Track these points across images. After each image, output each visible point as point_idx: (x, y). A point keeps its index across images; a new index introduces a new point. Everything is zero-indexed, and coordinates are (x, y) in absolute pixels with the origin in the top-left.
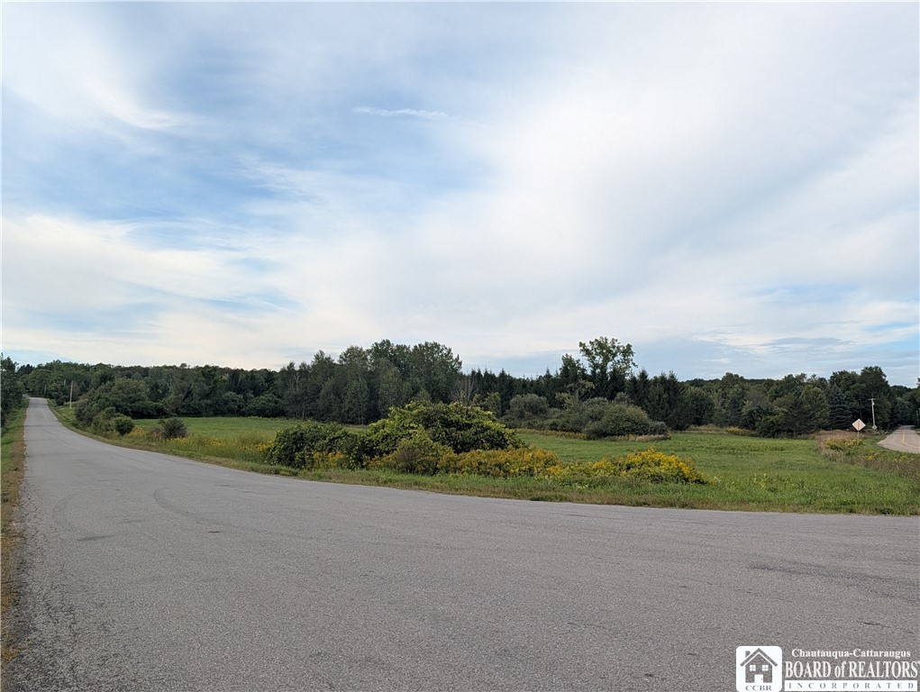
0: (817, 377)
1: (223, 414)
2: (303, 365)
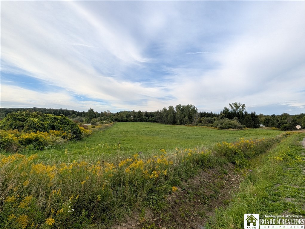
2: (161, 110)
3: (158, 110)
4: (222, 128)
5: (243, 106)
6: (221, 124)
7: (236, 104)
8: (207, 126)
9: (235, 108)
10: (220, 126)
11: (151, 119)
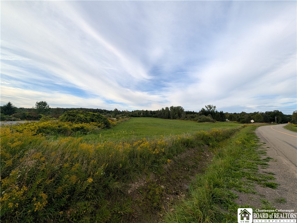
0: (262, 112)
1: (148, 117)
3: (158, 110)
4: (200, 122)
5: (215, 107)
6: (200, 119)
7: (209, 106)
8: (190, 120)
9: (209, 109)
10: (199, 120)
11: (154, 115)
